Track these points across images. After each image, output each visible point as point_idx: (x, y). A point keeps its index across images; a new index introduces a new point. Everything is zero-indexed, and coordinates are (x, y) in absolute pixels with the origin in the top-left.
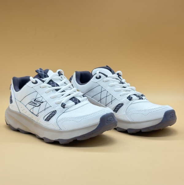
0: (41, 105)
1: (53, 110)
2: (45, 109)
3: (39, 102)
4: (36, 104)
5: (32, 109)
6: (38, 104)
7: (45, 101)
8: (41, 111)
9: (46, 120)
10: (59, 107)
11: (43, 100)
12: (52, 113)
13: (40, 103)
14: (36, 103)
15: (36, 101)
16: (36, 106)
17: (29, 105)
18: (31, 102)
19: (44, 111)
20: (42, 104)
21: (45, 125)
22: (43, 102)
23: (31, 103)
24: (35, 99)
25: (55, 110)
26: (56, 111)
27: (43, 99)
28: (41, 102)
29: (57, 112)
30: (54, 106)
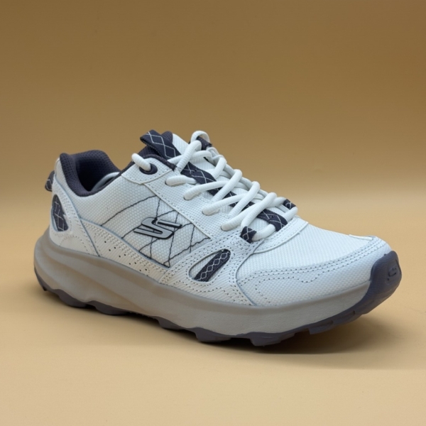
0: (176, 234)
1: (219, 249)
2: (191, 246)
3: (167, 227)
4: (161, 232)
5: (149, 247)
6: (166, 233)
7: (187, 222)
8: (179, 251)
9: (197, 278)
10: (235, 241)
11: (181, 221)
12: (216, 257)
13: (172, 229)
14: (157, 228)
15: (159, 223)
16: (159, 238)
17: (136, 235)
18: (142, 227)
19: (187, 252)
20: (179, 233)
21: (195, 293)
22: (180, 227)
23: (141, 229)
24: (156, 219)
25: (224, 248)
26: (226, 251)
27: (179, 218)
28: (175, 227)
29: (232, 253)
30: (218, 238)
